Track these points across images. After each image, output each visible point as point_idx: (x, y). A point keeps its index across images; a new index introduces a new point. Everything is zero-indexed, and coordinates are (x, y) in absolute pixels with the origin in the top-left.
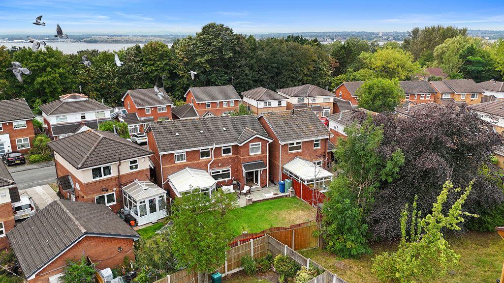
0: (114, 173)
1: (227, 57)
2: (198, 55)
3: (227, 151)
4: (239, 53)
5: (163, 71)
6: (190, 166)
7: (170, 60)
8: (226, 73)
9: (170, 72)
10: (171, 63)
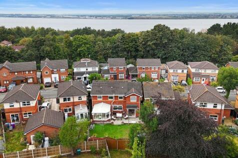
0: (72, 100)
1: (164, 42)
2: (149, 41)
3: (120, 98)
4: (172, 40)
5: (132, 48)
6: (104, 102)
7: (136, 42)
8: (164, 50)
9: (136, 48)
10: (136, 44)
